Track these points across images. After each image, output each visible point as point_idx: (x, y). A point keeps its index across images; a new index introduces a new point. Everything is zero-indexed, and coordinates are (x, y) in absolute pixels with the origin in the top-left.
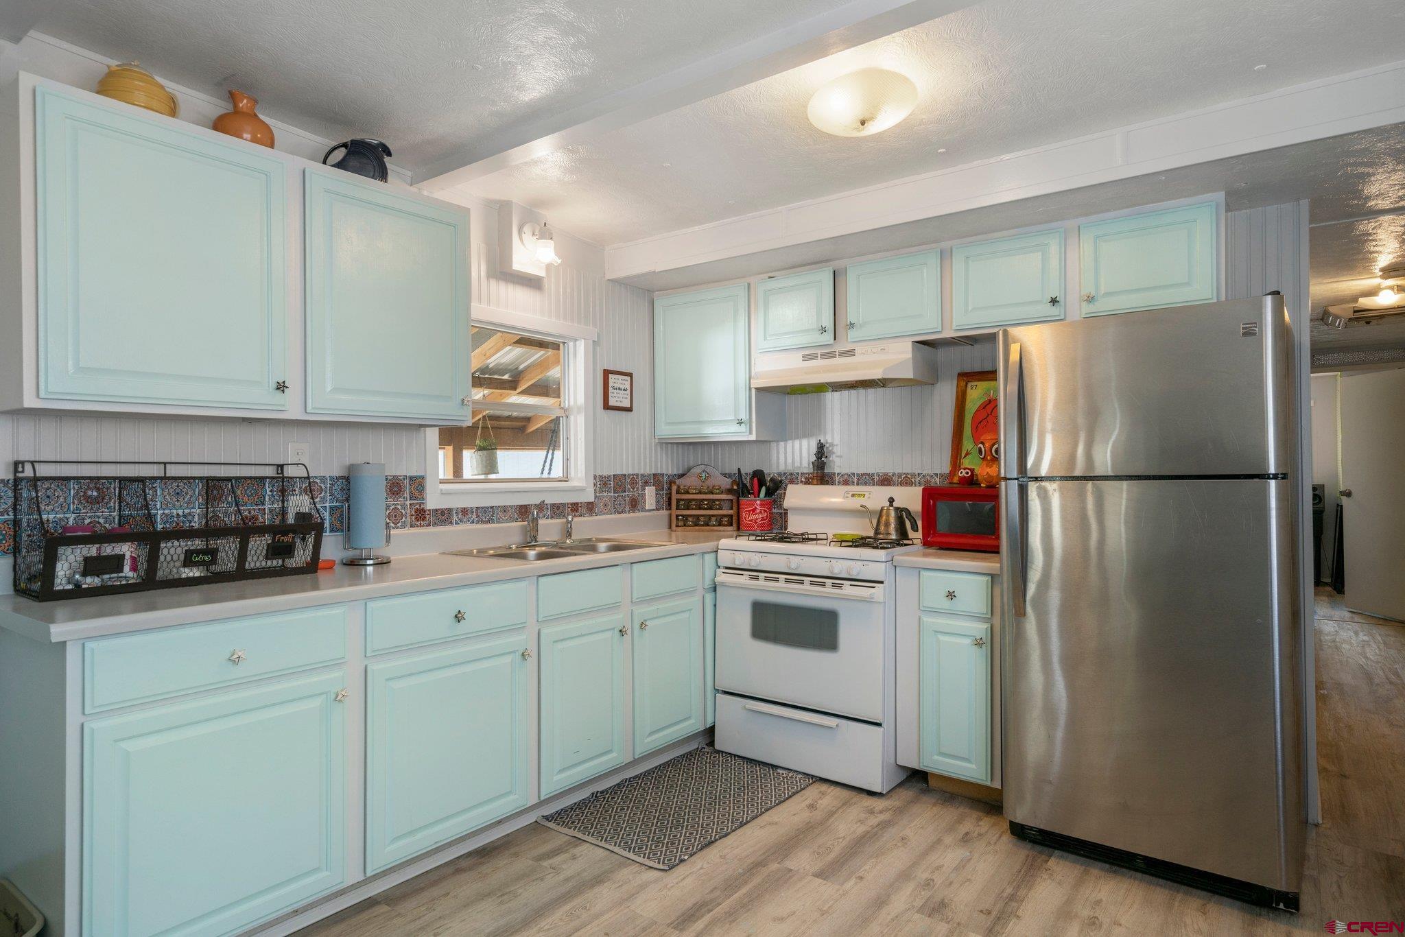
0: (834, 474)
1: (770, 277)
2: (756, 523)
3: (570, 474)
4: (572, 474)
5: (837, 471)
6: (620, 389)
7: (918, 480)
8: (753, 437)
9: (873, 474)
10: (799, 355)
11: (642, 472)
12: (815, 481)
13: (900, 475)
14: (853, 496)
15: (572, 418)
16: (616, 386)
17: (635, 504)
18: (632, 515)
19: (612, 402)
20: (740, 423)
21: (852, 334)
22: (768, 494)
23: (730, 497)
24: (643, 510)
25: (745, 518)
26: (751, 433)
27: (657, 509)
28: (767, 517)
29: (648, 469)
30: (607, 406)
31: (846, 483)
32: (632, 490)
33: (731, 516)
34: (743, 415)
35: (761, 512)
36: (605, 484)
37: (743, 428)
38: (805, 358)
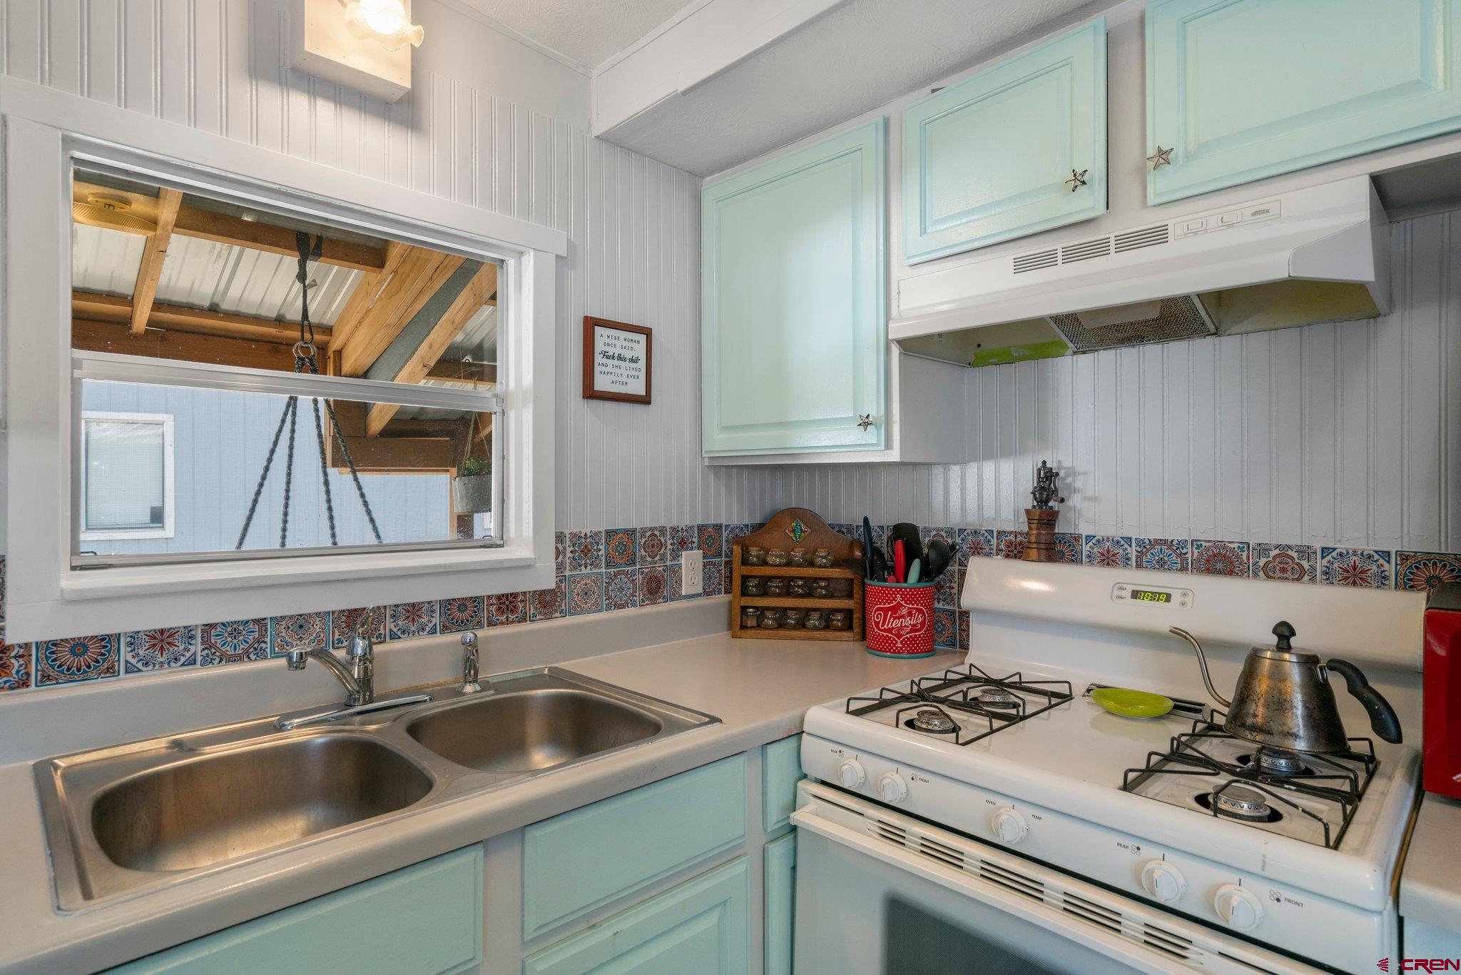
0: (1077, 538)
1: (933, 91)
2: (899, 636)
3: (508, 531)
4: (512, 531)
5: (1084, 529)
6: (620, 358)
7: (1320, 564)
8: (894, 456)
9: (1182, 544)
10: (1005, 260)
11: (674, 524)
12: (1034, 553)
13: (1263, 549)
14: (1135, 595)
15: (512, 415)
16: (611, 351)
17: (656, 588)
18: (649, 609)
19: (602, 383)
20: (865, 423)
21: (1162, 184)
22: (925, 574)
23: (847, 574)
24: (676, 596)
25: (877, 624)
26: (888, 446)
27: (706, 593)
28: (923, 623)
29: (688, 517)
30: (590, 393)
31: (1108, 559)
32: (649, 559)
33: (849, 613)
34: (873, 408)
35: (910, 614)
36: (586, 551)
37: (871, 436)
38: (1022, 265)
